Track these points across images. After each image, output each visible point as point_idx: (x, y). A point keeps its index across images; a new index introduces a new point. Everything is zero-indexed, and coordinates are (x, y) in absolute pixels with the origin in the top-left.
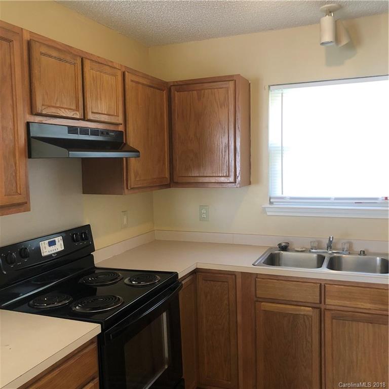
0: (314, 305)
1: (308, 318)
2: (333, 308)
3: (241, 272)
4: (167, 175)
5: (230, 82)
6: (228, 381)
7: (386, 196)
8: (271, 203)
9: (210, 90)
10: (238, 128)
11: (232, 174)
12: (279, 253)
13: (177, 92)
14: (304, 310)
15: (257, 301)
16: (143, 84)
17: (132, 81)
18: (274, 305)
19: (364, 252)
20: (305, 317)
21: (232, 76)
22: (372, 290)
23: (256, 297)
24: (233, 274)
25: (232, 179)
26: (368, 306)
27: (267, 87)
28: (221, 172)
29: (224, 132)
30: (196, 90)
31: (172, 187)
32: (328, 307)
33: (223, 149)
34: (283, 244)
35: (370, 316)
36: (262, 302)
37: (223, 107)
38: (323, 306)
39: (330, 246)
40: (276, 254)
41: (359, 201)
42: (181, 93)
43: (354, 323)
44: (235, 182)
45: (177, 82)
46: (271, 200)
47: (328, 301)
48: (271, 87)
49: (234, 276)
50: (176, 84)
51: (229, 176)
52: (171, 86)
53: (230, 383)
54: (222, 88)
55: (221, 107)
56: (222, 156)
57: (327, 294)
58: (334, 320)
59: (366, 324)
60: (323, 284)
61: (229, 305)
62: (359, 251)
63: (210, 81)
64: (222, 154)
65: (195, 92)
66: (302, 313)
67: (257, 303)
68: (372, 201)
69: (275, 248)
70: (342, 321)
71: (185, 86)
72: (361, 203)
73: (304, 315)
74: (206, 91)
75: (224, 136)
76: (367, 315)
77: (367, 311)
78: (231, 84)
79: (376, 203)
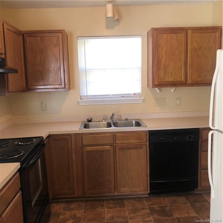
0: (111, 145)
1: (108, 151)
2: (119, 145)
3: (74, 134)
4: (25, 85)
5: (60, 33)
6: (69, 190)
7: (134, 93)
8: (81, 99)
9: (48, 37)
10: (65, 58)
11: (63, 84)
12: (89, 124)
13: (28, 37)
14: (107, 148)
15: (83, 147)
16: (12, 31)
17: (7, 29)
18: (92, 147)
19: (127, 119)
20: (107, 151)
21: (61, 30)
22: (136, 134)
23: (82, 145)
24: (70, 135)
25: (63, 86)
26: (134, 141)
27: (76, 38)
28: (56, 83)
29: (58, 61)
30: (40, 37)
31: (27, 92)
32: (117, 145)
33: (57, 69)
34: (90, 119)
35: (135, 146)
36: (86, 147)
37: (56, 47)
38: (114, 144)
39: (112, 118)
40: (87, 124)
41: (123, 96)
42: (31, 38)
43: (129, 150)
44: (65, 88)
45: (27, 31)
46: (81, 97)
47: (117, 142)
48: (79, 38)
49: (70, 136)
50: (27, 32)
51: (61, 85)
52: (24, 33)
53: (70, 191)
54: (56, 36)
55: (55, 47)
56: (57, 74)
57: (116, 138)
58: (120, 150)
59: (134, 150)
60: (114, 134)
61: (68, 151)
62: (125, 119)
63: (48, 32)
64: (57, 72)
65: (39, 38)
66: (105, 149)
67: (83, 148)
68: (129, 95)
69: (86, 121)
70: (123, 150)
71: (32, 34)
72: (124, 96)
73: (106, 150)
74: (46, 37)
75: (57, 63)
76: (134, 146)
77: (134, 144)
78: (60, 35)
79: (130, 96)
